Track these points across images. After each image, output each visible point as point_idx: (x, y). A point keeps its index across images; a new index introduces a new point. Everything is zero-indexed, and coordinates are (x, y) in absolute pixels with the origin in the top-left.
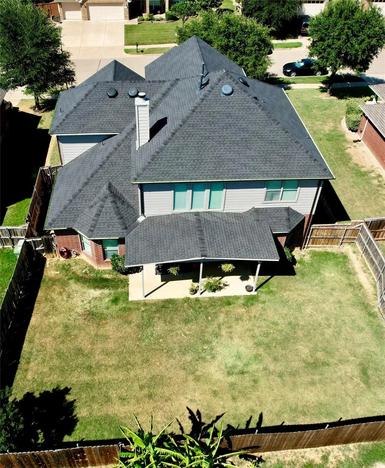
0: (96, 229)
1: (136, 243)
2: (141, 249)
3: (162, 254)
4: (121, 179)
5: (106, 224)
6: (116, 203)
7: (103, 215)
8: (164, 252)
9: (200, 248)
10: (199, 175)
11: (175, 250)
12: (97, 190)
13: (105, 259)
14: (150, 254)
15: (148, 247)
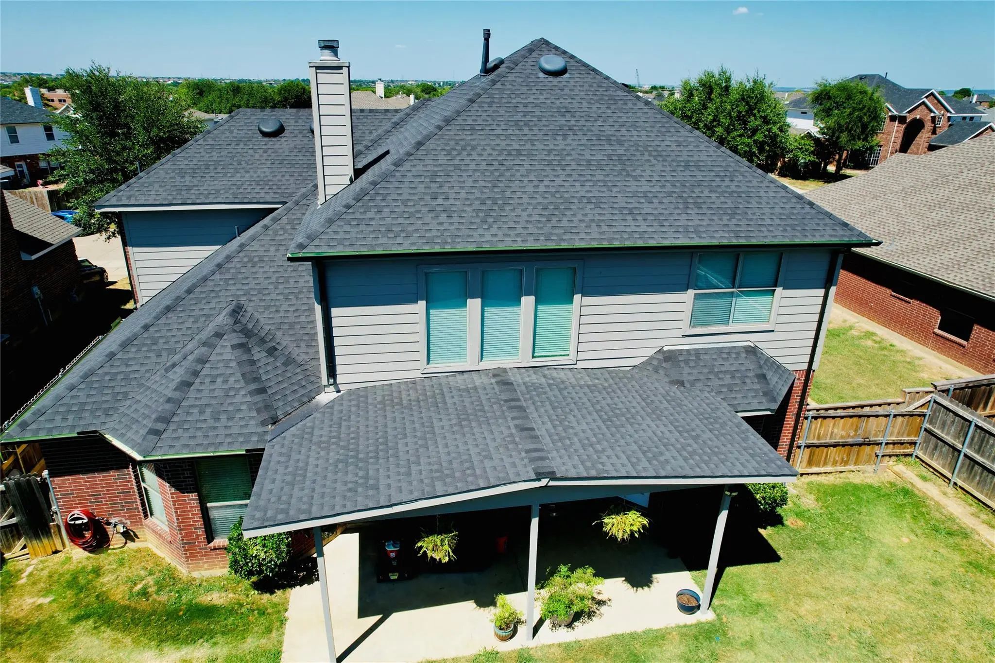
0: (172, 427)
1: (302, 457)
2: (316, 473)
3: (389, 481)
4: (274, 296)
5: (208, 411)
6: (249, 351)
7: (202, 383)
8: (399, 473)
9: (527, 452)
10: (500, 233)
11: (435, 467)
12: (199, 325)
13: (210, 538)
14: (346, 483)
15: (340, 466)
